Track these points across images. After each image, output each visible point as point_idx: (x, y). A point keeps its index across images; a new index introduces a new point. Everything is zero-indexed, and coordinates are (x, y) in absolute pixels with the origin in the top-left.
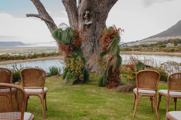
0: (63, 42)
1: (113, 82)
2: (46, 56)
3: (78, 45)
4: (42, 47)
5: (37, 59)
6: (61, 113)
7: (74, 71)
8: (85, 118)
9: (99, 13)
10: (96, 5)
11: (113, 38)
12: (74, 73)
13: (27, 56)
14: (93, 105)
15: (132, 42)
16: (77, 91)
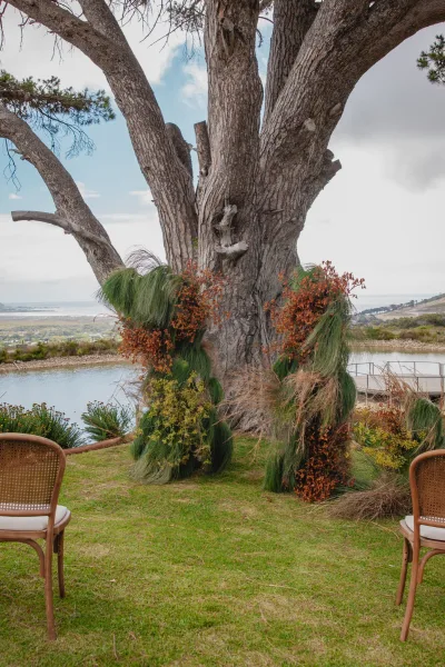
0: (141, 319)
1: (321, 478)
2: (80, 351)
3: (191, 330)
4: (67, 319)
5: (46, 363)
6: (118, 612)
7: (177, 429)
8: (209, 638)
9: (271, 212)
10: (262, 183)
11: (324, 310)
12: (175, 436)
13: (13, 351)
14: (244, 574)
15: (394, 307)
16: (185, 511)
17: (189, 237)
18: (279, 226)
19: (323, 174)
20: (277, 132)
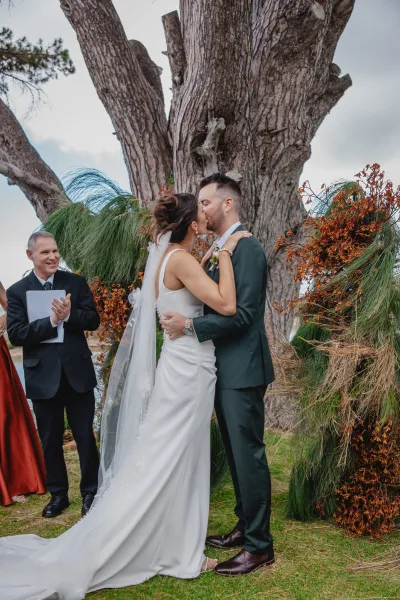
9: (270, 133)
17: (162, 175)
18: (279, 151)
19: (329, 93)
20: (274, 23)
